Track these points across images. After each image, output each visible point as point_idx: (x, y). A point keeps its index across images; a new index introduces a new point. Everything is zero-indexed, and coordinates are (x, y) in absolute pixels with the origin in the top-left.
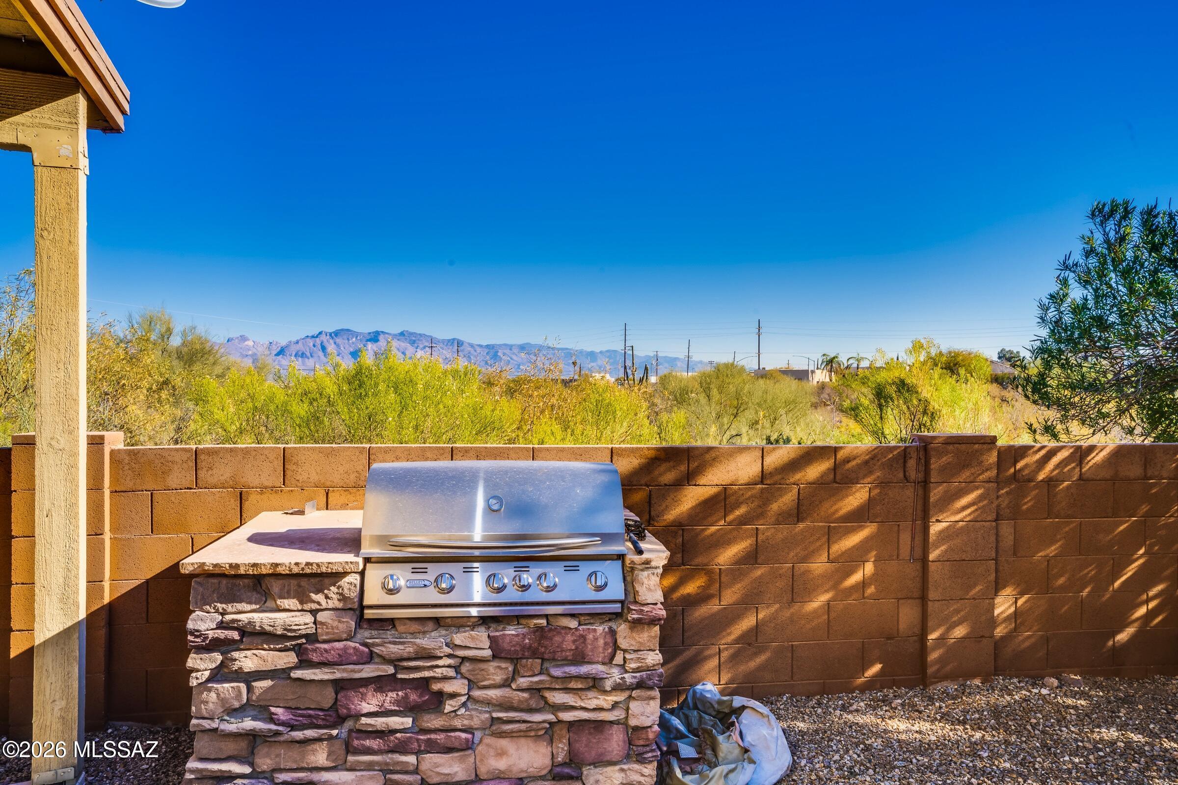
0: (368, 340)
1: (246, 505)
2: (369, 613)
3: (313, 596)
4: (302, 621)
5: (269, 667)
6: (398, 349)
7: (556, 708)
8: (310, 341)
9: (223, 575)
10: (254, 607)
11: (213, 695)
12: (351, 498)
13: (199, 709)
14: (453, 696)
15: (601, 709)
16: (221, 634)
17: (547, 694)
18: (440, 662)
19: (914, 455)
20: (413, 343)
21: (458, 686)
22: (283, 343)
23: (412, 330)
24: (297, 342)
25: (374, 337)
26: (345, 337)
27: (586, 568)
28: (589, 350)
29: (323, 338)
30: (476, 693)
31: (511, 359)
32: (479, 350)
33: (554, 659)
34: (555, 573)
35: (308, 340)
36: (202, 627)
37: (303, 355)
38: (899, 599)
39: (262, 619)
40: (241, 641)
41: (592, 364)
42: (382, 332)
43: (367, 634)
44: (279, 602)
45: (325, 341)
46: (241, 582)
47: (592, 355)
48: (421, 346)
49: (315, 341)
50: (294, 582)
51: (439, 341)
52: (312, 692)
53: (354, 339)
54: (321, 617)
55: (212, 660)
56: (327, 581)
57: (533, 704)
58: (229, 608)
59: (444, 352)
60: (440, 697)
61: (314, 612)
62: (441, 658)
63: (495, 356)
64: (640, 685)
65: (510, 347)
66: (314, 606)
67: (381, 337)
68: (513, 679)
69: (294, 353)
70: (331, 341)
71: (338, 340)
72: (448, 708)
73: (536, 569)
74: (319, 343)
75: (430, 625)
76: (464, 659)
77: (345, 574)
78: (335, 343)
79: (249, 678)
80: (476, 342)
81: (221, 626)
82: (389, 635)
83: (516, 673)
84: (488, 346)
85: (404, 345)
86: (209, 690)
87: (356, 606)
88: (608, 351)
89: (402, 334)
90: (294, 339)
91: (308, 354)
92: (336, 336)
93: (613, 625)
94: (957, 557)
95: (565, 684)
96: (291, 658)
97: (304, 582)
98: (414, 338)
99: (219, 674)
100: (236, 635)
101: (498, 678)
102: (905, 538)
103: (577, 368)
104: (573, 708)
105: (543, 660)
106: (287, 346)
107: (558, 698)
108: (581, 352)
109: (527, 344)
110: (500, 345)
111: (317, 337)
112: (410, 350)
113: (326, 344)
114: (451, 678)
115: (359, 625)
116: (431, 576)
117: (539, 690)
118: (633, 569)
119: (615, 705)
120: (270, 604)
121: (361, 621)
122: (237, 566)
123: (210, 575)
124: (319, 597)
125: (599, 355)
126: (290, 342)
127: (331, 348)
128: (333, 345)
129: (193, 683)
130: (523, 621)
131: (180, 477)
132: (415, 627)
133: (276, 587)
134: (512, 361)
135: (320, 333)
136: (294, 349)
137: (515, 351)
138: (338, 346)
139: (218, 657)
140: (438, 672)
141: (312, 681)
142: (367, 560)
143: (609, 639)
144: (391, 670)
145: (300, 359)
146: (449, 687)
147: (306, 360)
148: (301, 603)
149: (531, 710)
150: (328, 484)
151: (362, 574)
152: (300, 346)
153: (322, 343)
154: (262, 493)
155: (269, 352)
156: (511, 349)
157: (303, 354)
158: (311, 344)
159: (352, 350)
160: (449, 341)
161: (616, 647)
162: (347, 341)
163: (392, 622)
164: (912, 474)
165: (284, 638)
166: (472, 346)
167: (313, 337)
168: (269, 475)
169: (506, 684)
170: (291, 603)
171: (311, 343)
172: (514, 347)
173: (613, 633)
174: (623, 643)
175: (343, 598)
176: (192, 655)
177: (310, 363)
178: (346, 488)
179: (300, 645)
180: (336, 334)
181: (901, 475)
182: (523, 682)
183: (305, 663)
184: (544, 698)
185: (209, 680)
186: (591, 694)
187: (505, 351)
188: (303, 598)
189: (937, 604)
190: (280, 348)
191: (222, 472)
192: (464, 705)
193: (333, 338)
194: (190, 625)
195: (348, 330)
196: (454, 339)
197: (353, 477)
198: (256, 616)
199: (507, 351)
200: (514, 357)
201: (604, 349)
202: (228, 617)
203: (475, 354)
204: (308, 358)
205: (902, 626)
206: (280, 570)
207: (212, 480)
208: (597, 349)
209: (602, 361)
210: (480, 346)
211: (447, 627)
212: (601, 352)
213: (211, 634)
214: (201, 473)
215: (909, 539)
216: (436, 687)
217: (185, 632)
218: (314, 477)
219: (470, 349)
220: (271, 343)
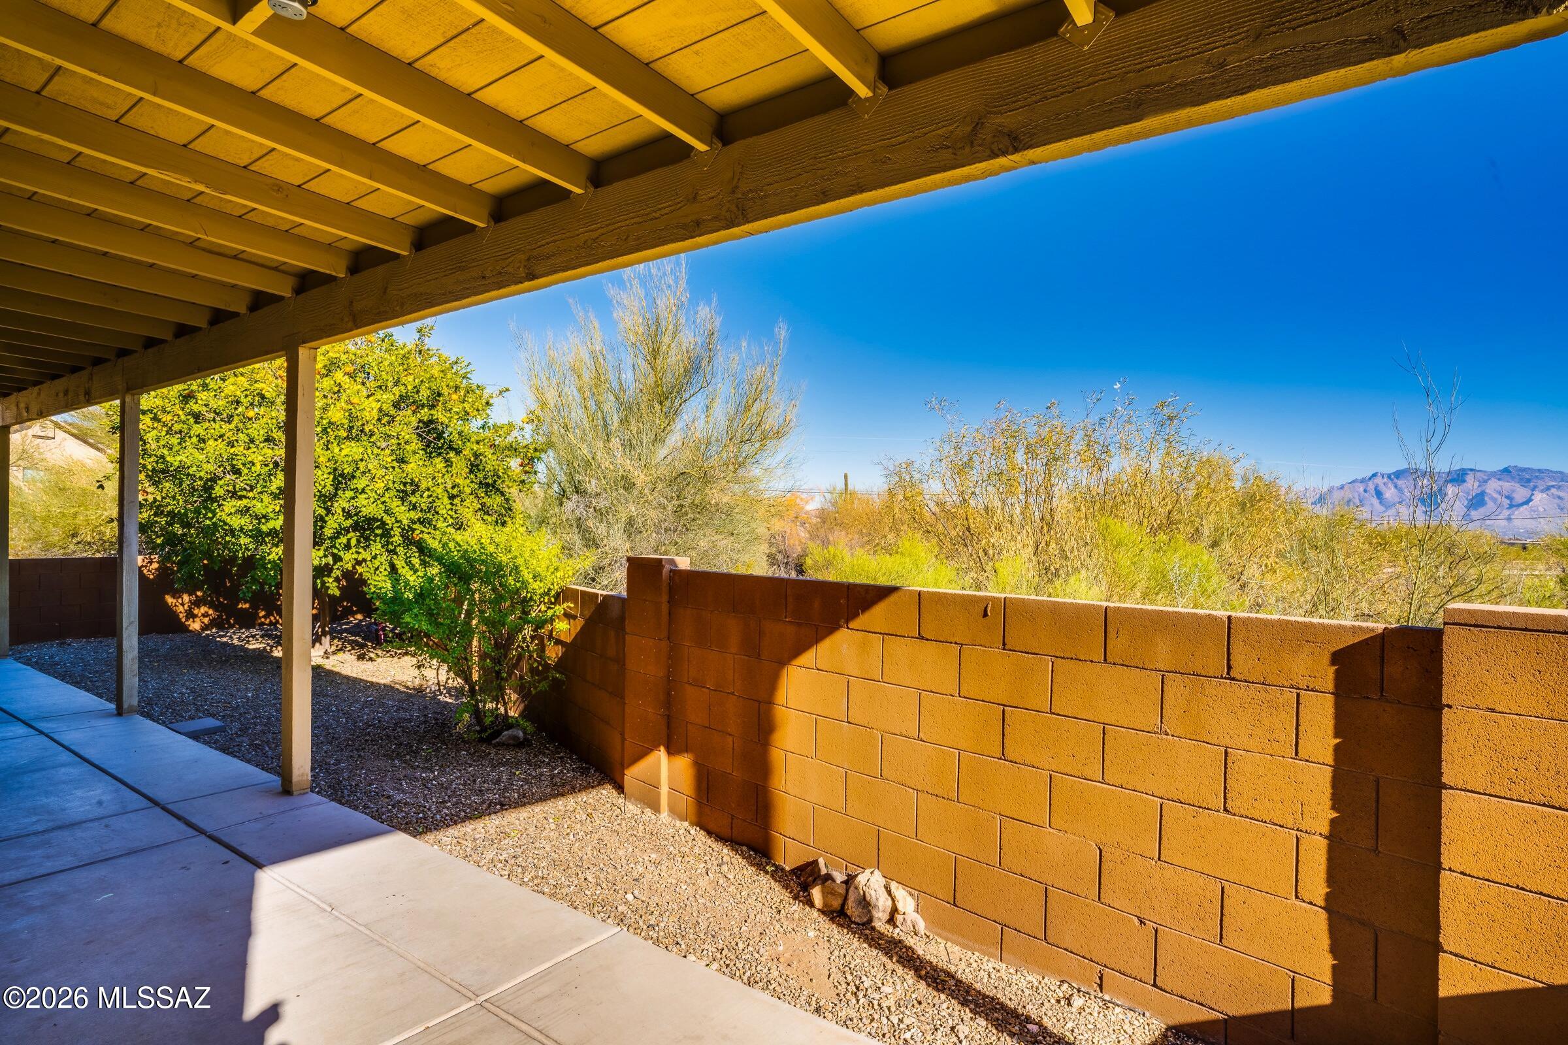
0: (1448, 482)
6: (1500, 493)
8: (1360, 485)
20: (1525, 483)
22: (1324, 489)
23: (1523, 464)
24: (1342, 487)
25: (1459, 477)
26: (1411, 478)
29: (1379, 480)
35: (1357, 484)
42: (1471, 470)
45: (1381, 484)
48: (1542, 487)
49: (1367, 485)
53: (1425, 481)
67: (1470, 478)
69: (1338, 501)
70: (1391, 485)
71: (1400, 483)
74: (1373, 487)
78: (1396, 487)
85: (1510, 486)
89: (1506, 471)
90: (1338, 484)
91: (1358, 502)
92: (1397, 477)
98: (1528, 477)
106: (1328, 493)
111: (1369, 480)
112: (1522, 493)
113: (1382, 488)
126: (1333, 487)
127: (1390, 493)
128: (1393, 490)
135: (1374, 475)
136: (1337, 496)
138: (1400, 490)
152: (1346, 493)
153: (1376, 487)
157: (1351, 501)
158: (1362, 489)
159: (1422, 495)
162: (1413, 484)
167: (1363, 481)
171: (1361, 487)
180: (1398, 475)
190: (1318, 495)
193: (1392, 480)
195: (1414, 470)
220: (1307, 489)
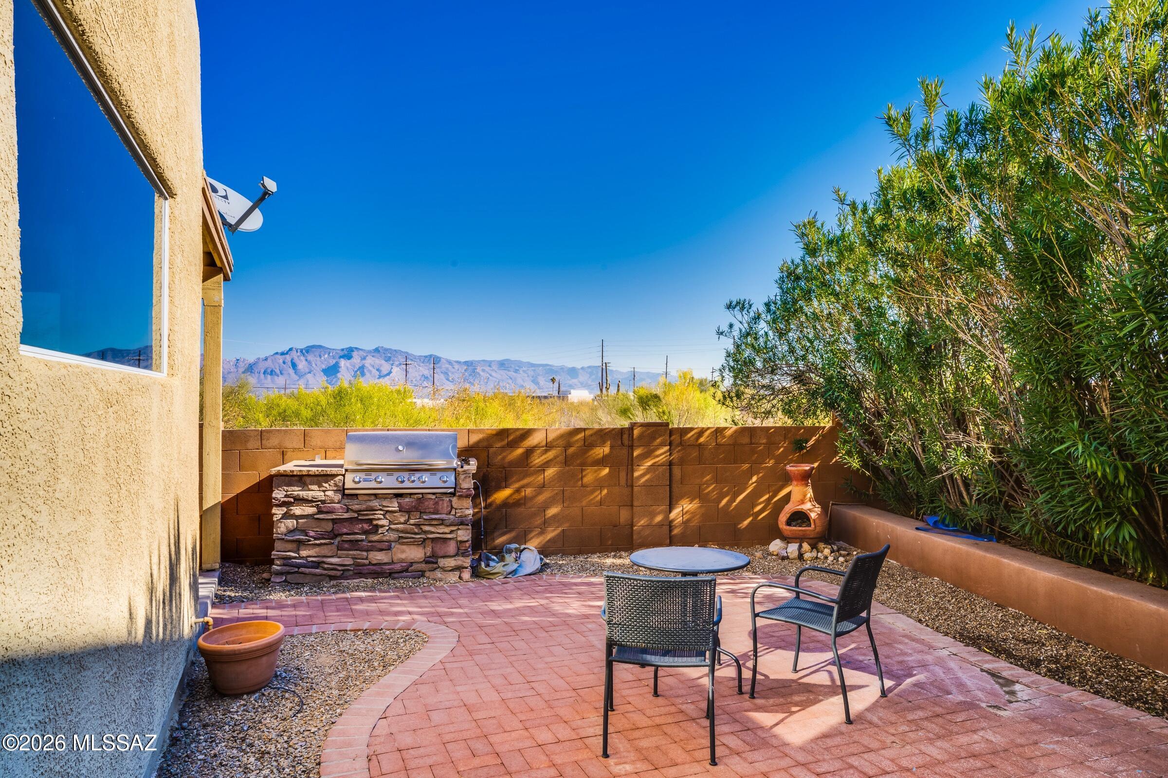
0: (341, 357)
1: (286, 457)
2: (347, 492)
3: (324, 484)
4: (320, 495)
5: (306, 513)
6: (373, 366)
7: (426, 532)
8: (280, 357)
9: (287, 476)
10: (300, 488)
11: (283, 524)
12: (338, 454)
13: (277, 530)
14: (382, 526)
15: (446, 533)
16: (286, 499)
17: (422, 527)
18: (377, 512)
19: (627, 432)
20: (388, 359)
21: (384, 522)
22: (251, 359)
23: (387, 346)
24: (266, 359)
25: (348, 354)
26: (317, 354)
27: (439, 474)
28: (570, 365)
29: (294, 354)
30: (392, 526)
31: (491, 375)
32: (456, 366)
33: (425, 512)
34: (426, 477)
35: (278, 356)
36: (279, 496)
37: (272, 373)
38: (620, 506)
39: (303, 494)
40: (294, 503)
41: (574, 381)
42: (356, 348)
43: (346, 501)
44: (310, 486)
45: (296, 358)
46: (294, 478)
47: (573, 372)
48: (397, 363)
49: (285, 358)
50: (315, 479)
51: (414, 358)
52: (323, 524)
53: (326, 356)
54: (327, 493)
55: (282, 510)
56: (329, 478)
57: (416, 530)
58: (289, 489)
59: (421, 368)
60: (377, 527)
61: (324, 491)
62: (377, 510)
63: (474, 373)
64: (462, 523)
65: (489, 363)
66: (324, 489)
67: (355, 354)
68: (408, 521)
69: (262, 371)
70: (302, 358)
71: (310, 357)
72: (380, 531)
73: (418, 475)
74: (290, 360)
75: (373, 498)
76: (387, 511)
77: (338, 475)
78: (306, 360)
79: (297, 517)
80: (453, 358)
81: (286, 496)
82: (356, 502)
83: (409, 518)
84: (466, 363)
85: (379, 361)
86: (281, 522)
87: (341, 489)
88: (589, 367)
89: (377, 350)
90: (263, 356)
91: (278, 372)
92: (307, 352)
93: (451, 498)
94: (649, 484)
95: (430, 521)
96: (314, 510)
97: (320, 478)
98: (389, 355)
99: (286, 516)
100: (292, 500)
101: (402, 520)
102: (623, 475)
103: (556, 385)
104: (433, 533)
105: (421, 512)
106: (255, 363)
107: (427, 528)
108: (562, 368)
109: (507, 360)
110: (479, 362)
111: (287, 353)
112: (386, 367)
113: (296, 360)
114: (381, 519)
115: (343, 498)
116: (373, 477)
117: (419, 525)
118: (459, 474)
119: (451, 532)
120: (306, 488)
121: (344, 495)
122: (293, 471)
123: (282, 475)
124: (326, 485)
125: (581, 371)
126: (259, 359)
127: (302, 365)
128: (304, 362)
129: (275, 519)
130: (412, 496)
131: (253, 444)
132: (366, 498)
133: (308, 480)
134: (491, 378)
135: (291, 349)
136: (262, 366)
137: (495, 367)
138: (309, 363)
139: (285, 509)
140: (376, 517)
141: (323, 519)
142: (346, 470)
143: (449, 504)
144: (356, 515)
145: (269, 377)
146: (380, 523)
147: (276, 377)
148: (319, 487)
149: (416, 534)
150: (326, 447)
151: (344, 476)
152: (269, 364)
153: (292, 360)
154: (293, 451)
155: (236, 370)
156: (490, 366)
157: (272, 371)
158: (281, 361)
159: (324, 367)
160: (426, 357)
161: (452, 507)
162: (318, 359)
163: (356, 495)
164: (626, 442)
165: (312, 501)
166: (449, 362)
167: (283, 354)
168: (297, 443)
169: (405, 523)
170: (315, 487)
171: (280, 359)
172: (493, 363)
173: (451, 501)
174: (455, 506)
175: (336, 485)
176: (274, 508)
177: (280, 380)
178: (335, 449)
179: (318, 505)
180: (308, 350)
181: (620, 443)
182: (412, 521)
183: (320, 512)
184: (421, 529)
185: (281, 519)
186: (441, 527)
187: (484, 368)
188: (320, 486)
189: (638, 508)
190: (247, 365)
191: (274, 441)
192: (387, 530)
193: (304, 354)
194: (274, 495)
195: (320, 347)
196: (431, 356)
197: (338, 443)
198: (301, 493)
199: (487, 369)
200: (494, 374)
201: (586, 366)
202: (289, 493)
203: (453, 370)
204: (278, 376)
205: (622, 520)
206: (310, 473)
207: (269, 445)
208: (578, 366)
209: (583, 377)
210: (458, 362)
211: (380, 498)
212: (582, 368)
213: (282, 499)
214: (264, 442)
215: (625, 475)
216: (375, 522)
217: (271, 498)
218: (319, 444)
219: (447, 366)
220: (238, 360)
